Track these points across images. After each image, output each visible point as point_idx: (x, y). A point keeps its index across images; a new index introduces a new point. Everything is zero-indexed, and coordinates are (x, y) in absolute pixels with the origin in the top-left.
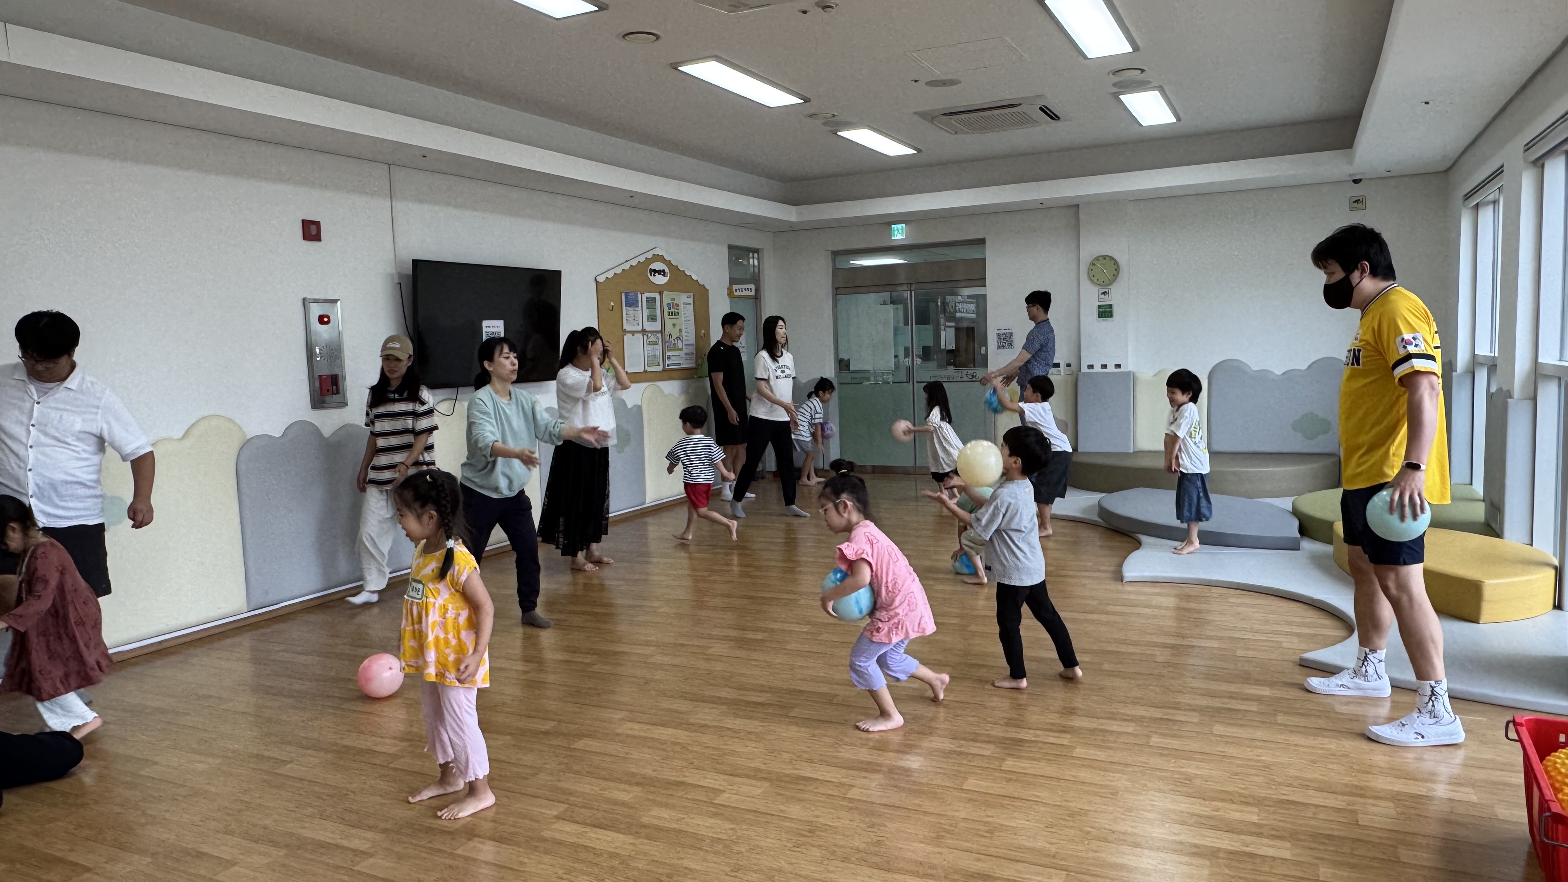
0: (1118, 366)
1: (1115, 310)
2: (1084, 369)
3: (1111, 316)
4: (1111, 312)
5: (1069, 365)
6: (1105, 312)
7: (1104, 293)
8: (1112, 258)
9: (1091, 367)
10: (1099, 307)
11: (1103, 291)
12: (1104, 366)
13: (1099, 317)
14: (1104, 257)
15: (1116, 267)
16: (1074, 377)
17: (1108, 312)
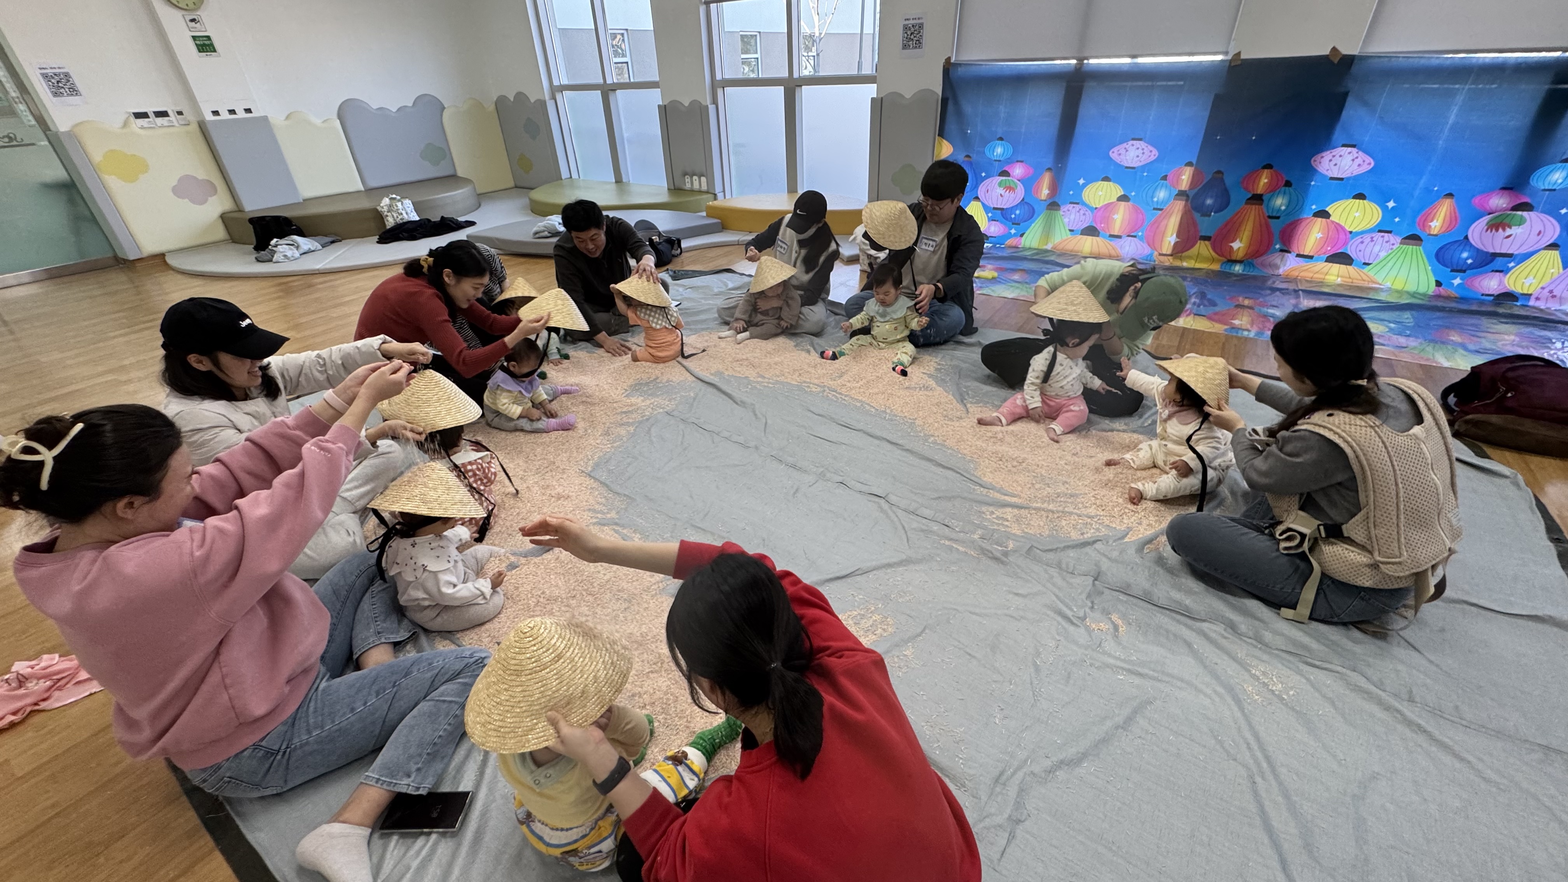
0: (248, 111)
1: (217, 44)
2: (209, 117)
3: (215, 51)
4: (212, 45)
5: (180, 113)
6: (204, 45)
7: (193, 20)
9: (216, 113)
10: (194, 38)
11: (191, 17)
12: (232, 112)
13: (200, 52)
16: (194, 127)
17: (208, 45)
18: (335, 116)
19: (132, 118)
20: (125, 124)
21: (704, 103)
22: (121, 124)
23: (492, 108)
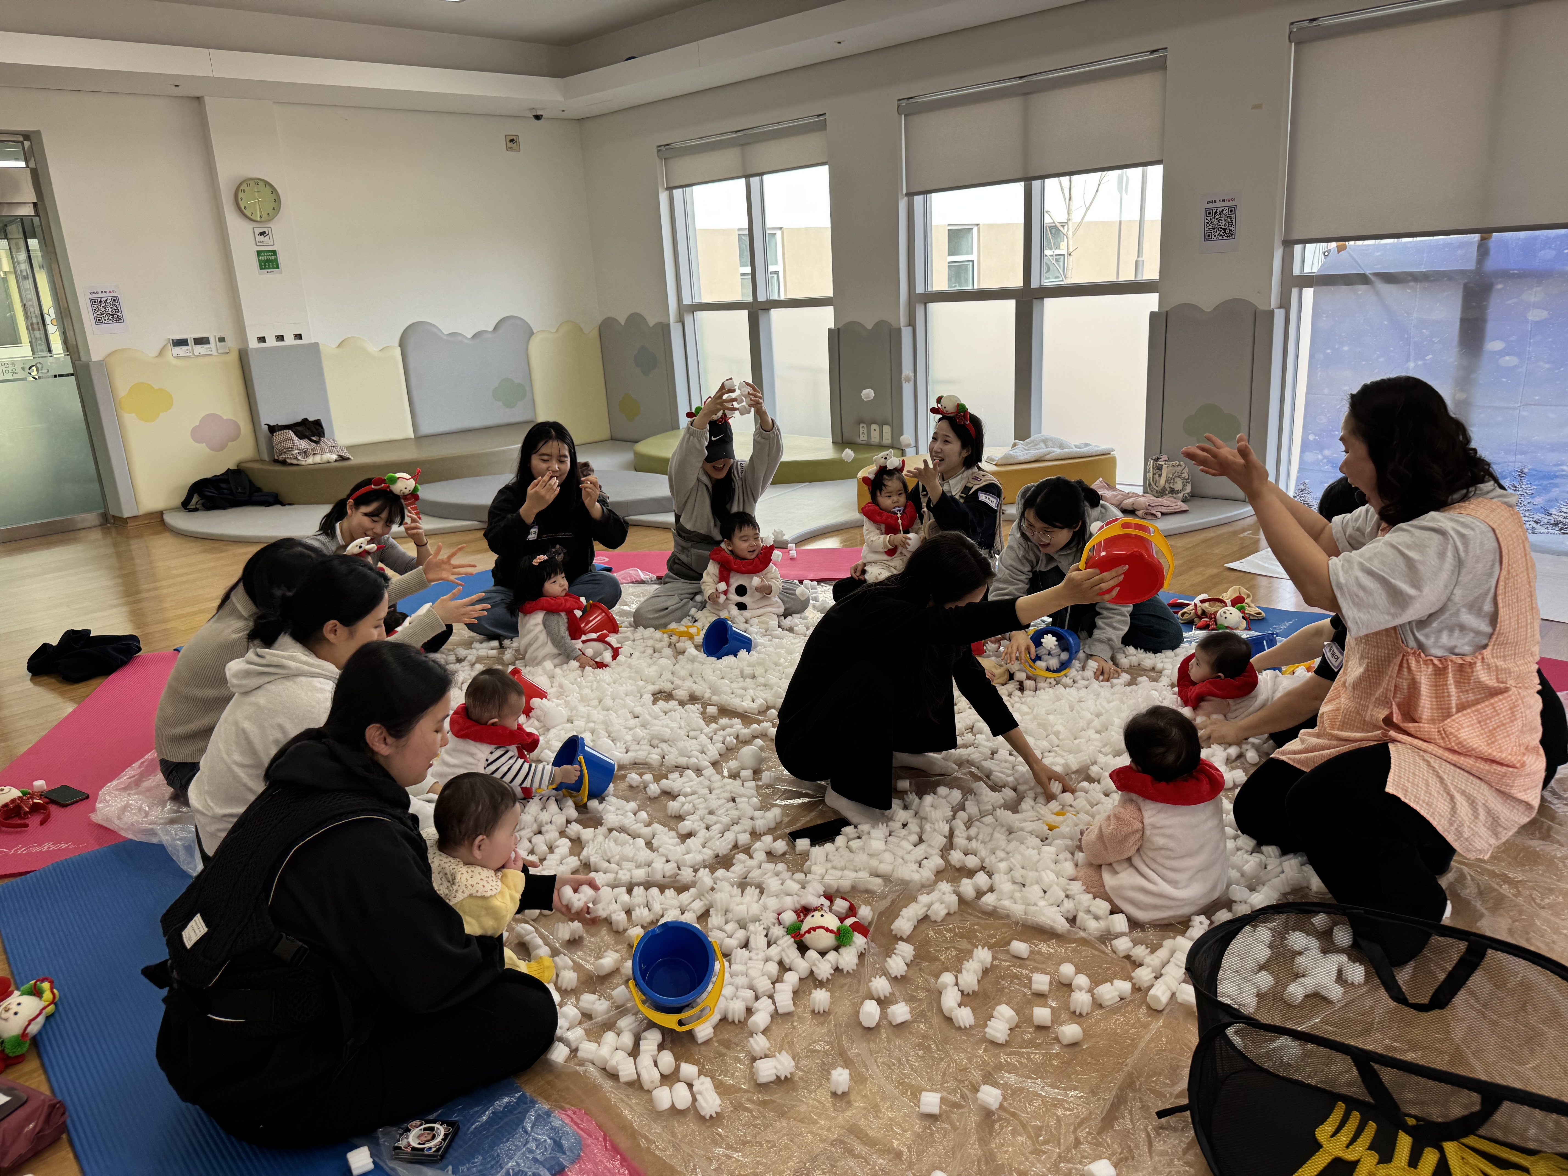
0: (299, 337)
1: (282, 259)
2: (253, 344)
3: (278, 267)
4: (276, 260)
5: (222, 340)
6: (268, 261)
7: (262, 234)
8: (267, 184)
9: (262, 339)
10: (259, 253)
11: (262, 230)
12: (280, 338)
13: (261, 268)
14: (257, 181)
15: (274, 196)
16: (234, 356)
17: (272, 261)
18: (396, 343)
19: (170, 346)
20: (161, 353)
21: (894, 325)
22: (156, 354)
23: (596, 332)
